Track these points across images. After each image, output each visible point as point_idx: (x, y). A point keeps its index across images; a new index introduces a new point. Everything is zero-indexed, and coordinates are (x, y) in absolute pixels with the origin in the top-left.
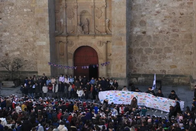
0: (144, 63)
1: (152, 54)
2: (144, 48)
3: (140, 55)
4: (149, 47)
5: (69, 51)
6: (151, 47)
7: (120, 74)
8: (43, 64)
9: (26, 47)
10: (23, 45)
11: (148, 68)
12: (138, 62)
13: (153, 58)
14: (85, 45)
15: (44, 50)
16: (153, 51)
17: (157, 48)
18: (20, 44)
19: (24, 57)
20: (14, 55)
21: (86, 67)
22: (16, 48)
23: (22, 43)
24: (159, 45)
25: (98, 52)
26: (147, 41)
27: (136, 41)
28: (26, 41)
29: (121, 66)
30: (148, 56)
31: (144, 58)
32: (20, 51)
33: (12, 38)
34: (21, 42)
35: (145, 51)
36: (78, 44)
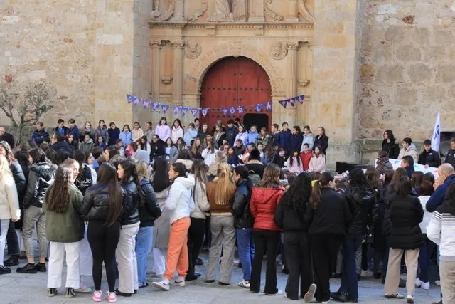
0: (406, 107)
1: (432, 82)
2: (407, 65)
3: (395, 84)
4: (422, 62)
5: (187, 72)
6: (427, 60)
7: (334, 133)
8: (112, 98)
9: (65, 59)
10: (57, 52)
11: (419, 125)
12: (386, 106)
13: (432, 94)
14: (236, 54)
15: (117, 59)
16: (434, 74)
17: (444, 65)
18: (49, 48)
19: (58, 88)
21: (237, 111)
22: (37, 60)
23: (55, 47)
24: (451, 56)
25: (273, 75)
26: (417, 46)
27: (383, 43)
28: (66, 41)
29: (338, 108)
30: (417, 87)
31: (406, 95)
32: (48, 68)
33: (26, 30)
34: (53, 43)
35: (411, 73)
36: (215, 51)
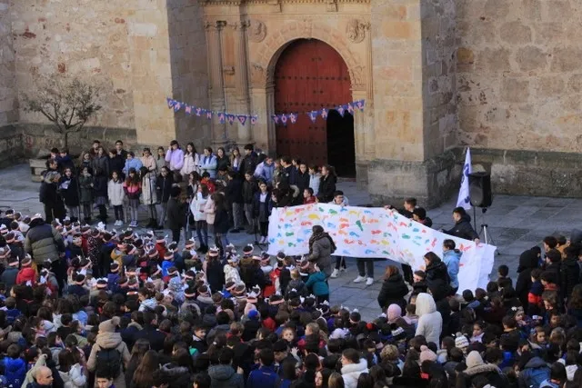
0: (515, 105)
1: (546, 72)
2: (514, 48)
3: (500, 75)
4: (532, 44)
5: (252, 59)
6: (539, 42)
7: (403, 149)
8: (151, 102)
9: (119, 44)
10: (109, 36)
11: (532, 129)
12: (491, 103)
13: (548, 88)
14: (306, 36)
15: (153, 54)
16: (549, 60)
17: (562, 47)
18: (100, 31)
19: (114, 78)
20: (83, 71)
21: (289, 120)
22: (89, 45)
23: (107, 30)
24: (570, 35)
25: (351, 62)
26: (526, 22)
27: (483, 19)
28: (117, 21)
29: (406, 116)
30: (529, 79)
31: (514, 88)
32: (102, 56)
33: (75, 9)
34: (104, 24)
35: (519, 60)
36: (283, 33)
